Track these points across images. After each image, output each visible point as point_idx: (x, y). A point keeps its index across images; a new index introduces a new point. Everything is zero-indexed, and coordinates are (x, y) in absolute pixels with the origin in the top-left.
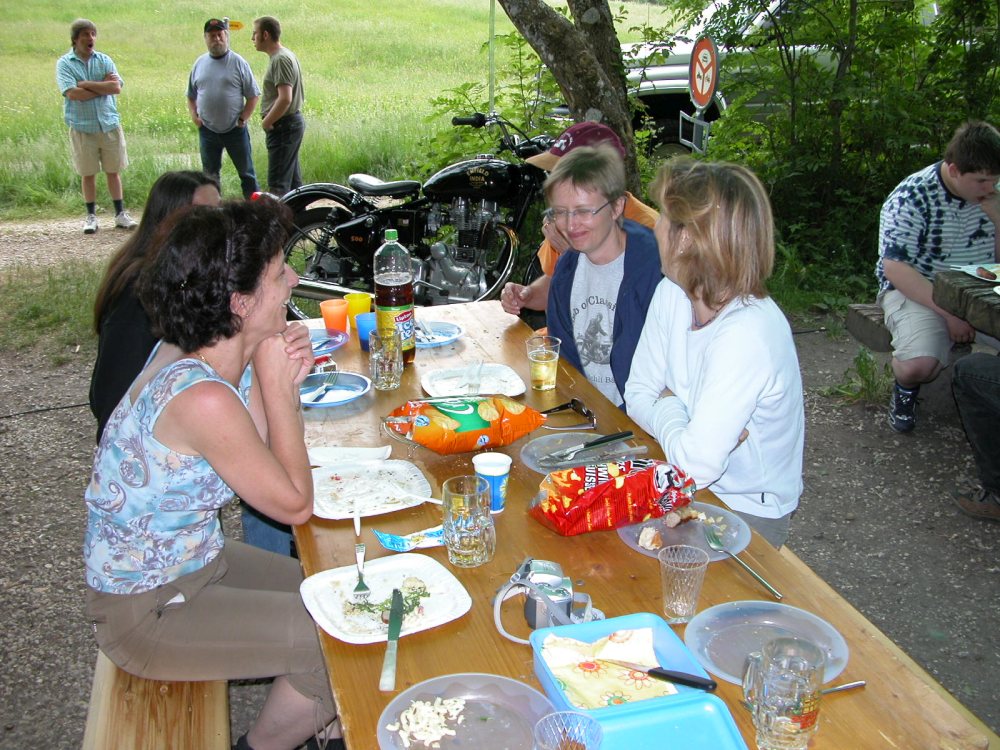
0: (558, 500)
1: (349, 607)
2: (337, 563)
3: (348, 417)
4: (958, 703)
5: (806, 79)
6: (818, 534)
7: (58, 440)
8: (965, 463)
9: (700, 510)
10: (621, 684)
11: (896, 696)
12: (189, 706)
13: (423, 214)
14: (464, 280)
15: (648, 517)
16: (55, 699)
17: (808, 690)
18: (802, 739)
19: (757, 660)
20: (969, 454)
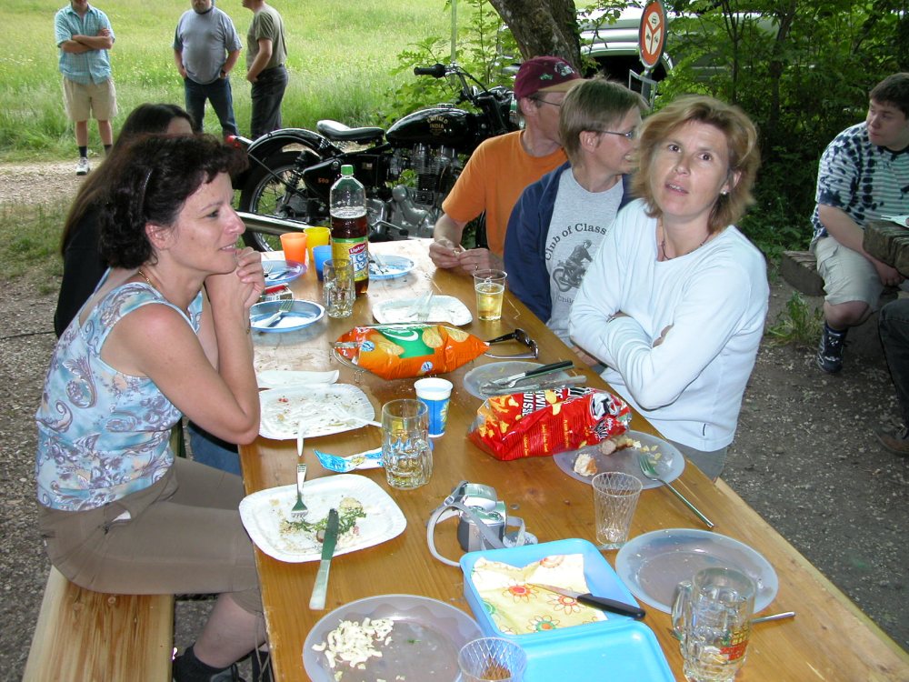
0: (496, 426)
1: (287, 525)
2: (279, 483)
3: (300, 343)
4: (878, 629)
5: (748, 43)
6: (748, 466)
7: (41, 363)
8: (889, 402)
9: (635, 438)
10: (550, 609)
11: (825, 628)
12: (135, 616)
13: (386, 158)
14: (423, 222)
15: (584, 443)
16: (21, 606)
17: (737, 621)
18: (731, 670)
19: (687, 589)
20: (893, 395)
